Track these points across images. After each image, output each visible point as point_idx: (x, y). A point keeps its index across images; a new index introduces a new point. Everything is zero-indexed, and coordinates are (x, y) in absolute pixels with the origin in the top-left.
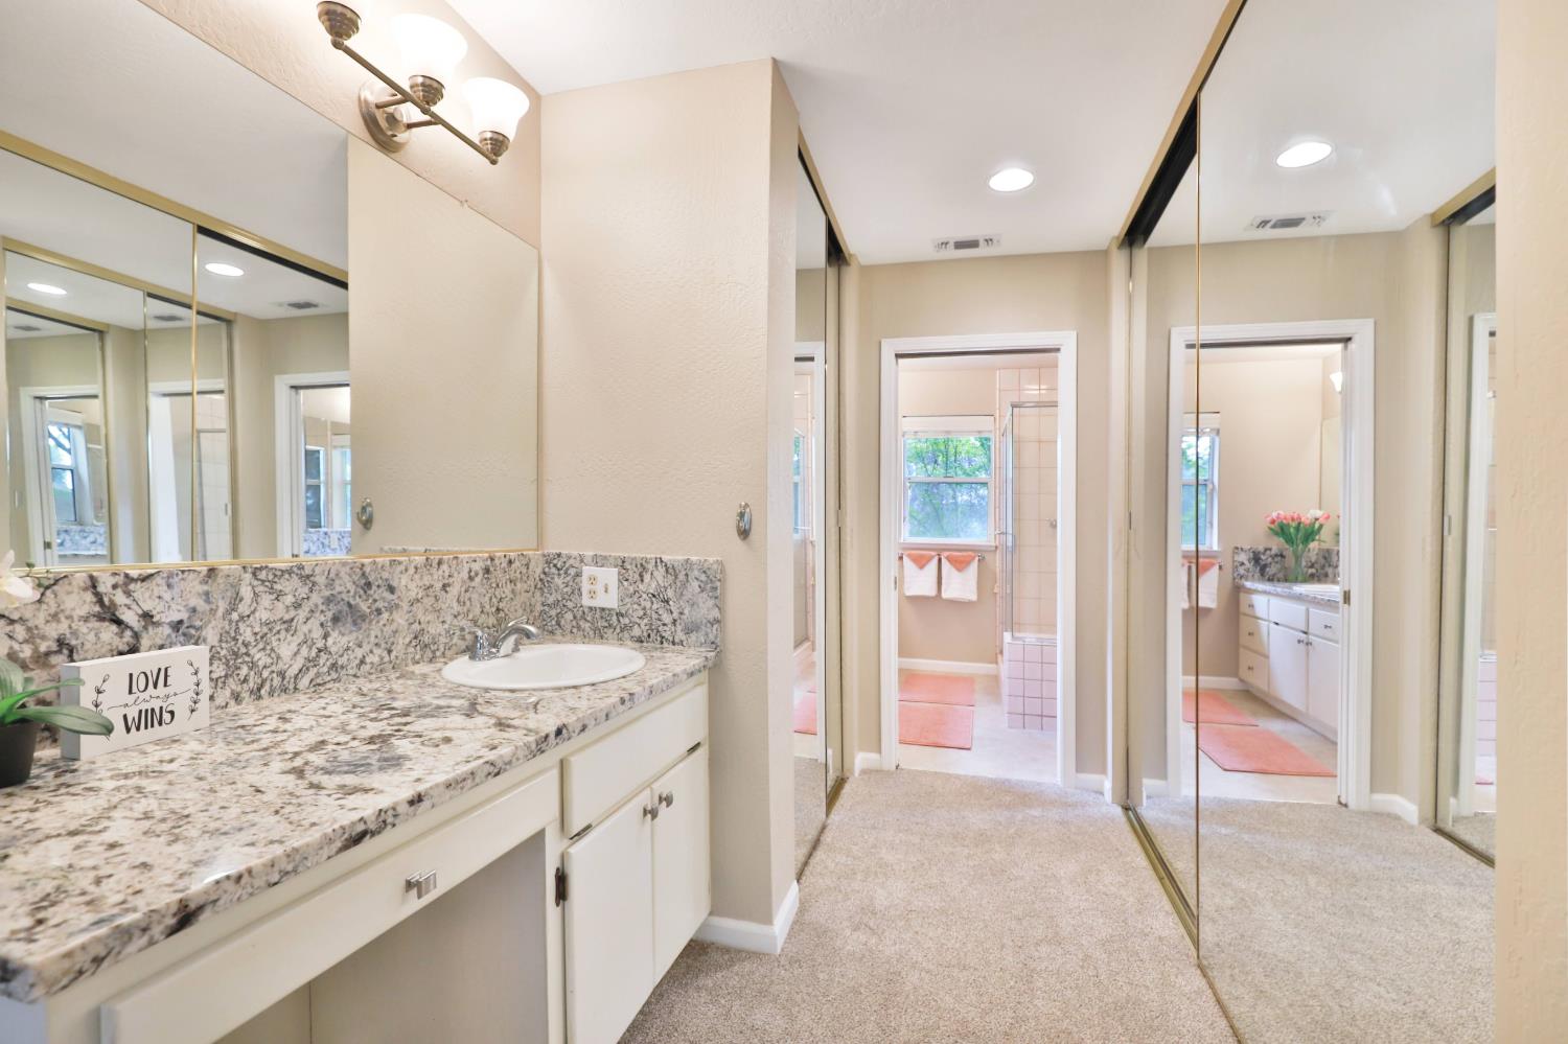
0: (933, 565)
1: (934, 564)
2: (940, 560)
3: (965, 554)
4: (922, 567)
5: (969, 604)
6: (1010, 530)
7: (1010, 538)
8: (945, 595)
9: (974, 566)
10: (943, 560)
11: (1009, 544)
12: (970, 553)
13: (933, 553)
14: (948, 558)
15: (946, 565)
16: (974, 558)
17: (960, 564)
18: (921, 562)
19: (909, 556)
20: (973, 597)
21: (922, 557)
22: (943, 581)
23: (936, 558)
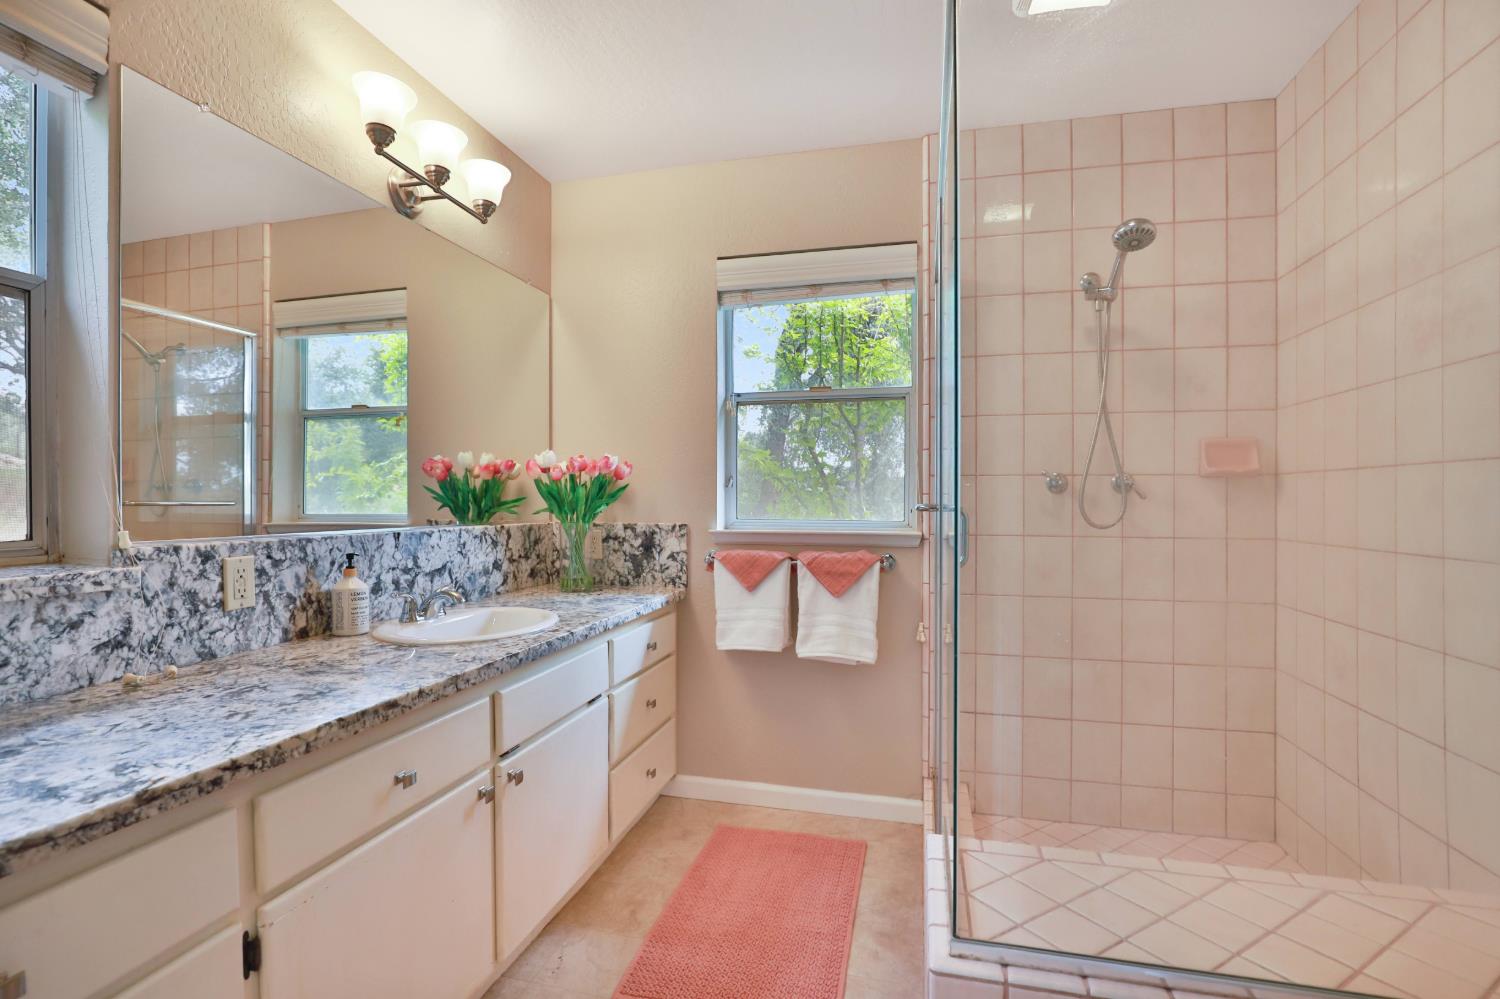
0: (779, 581)
1: (781, 577)
2: (794, 569)
3: (849, 555)
4: (752, 586)
5: (860, 667)
6: (949, 501)
7: (948, 517)
8: (803, 651)
9: (870, 585)
10: (802, 571)
11: (949, 531)
12: (860, 554)
13: (778, 555)
14: (809, 566)
15: (807, 584)
16: (870, 566)
17: (839, 581)
18: (751, 576)
19: (724, 561)
20: (869, 656)
21: (753, 563)
22: (801, 619)
23: (787, 565)
